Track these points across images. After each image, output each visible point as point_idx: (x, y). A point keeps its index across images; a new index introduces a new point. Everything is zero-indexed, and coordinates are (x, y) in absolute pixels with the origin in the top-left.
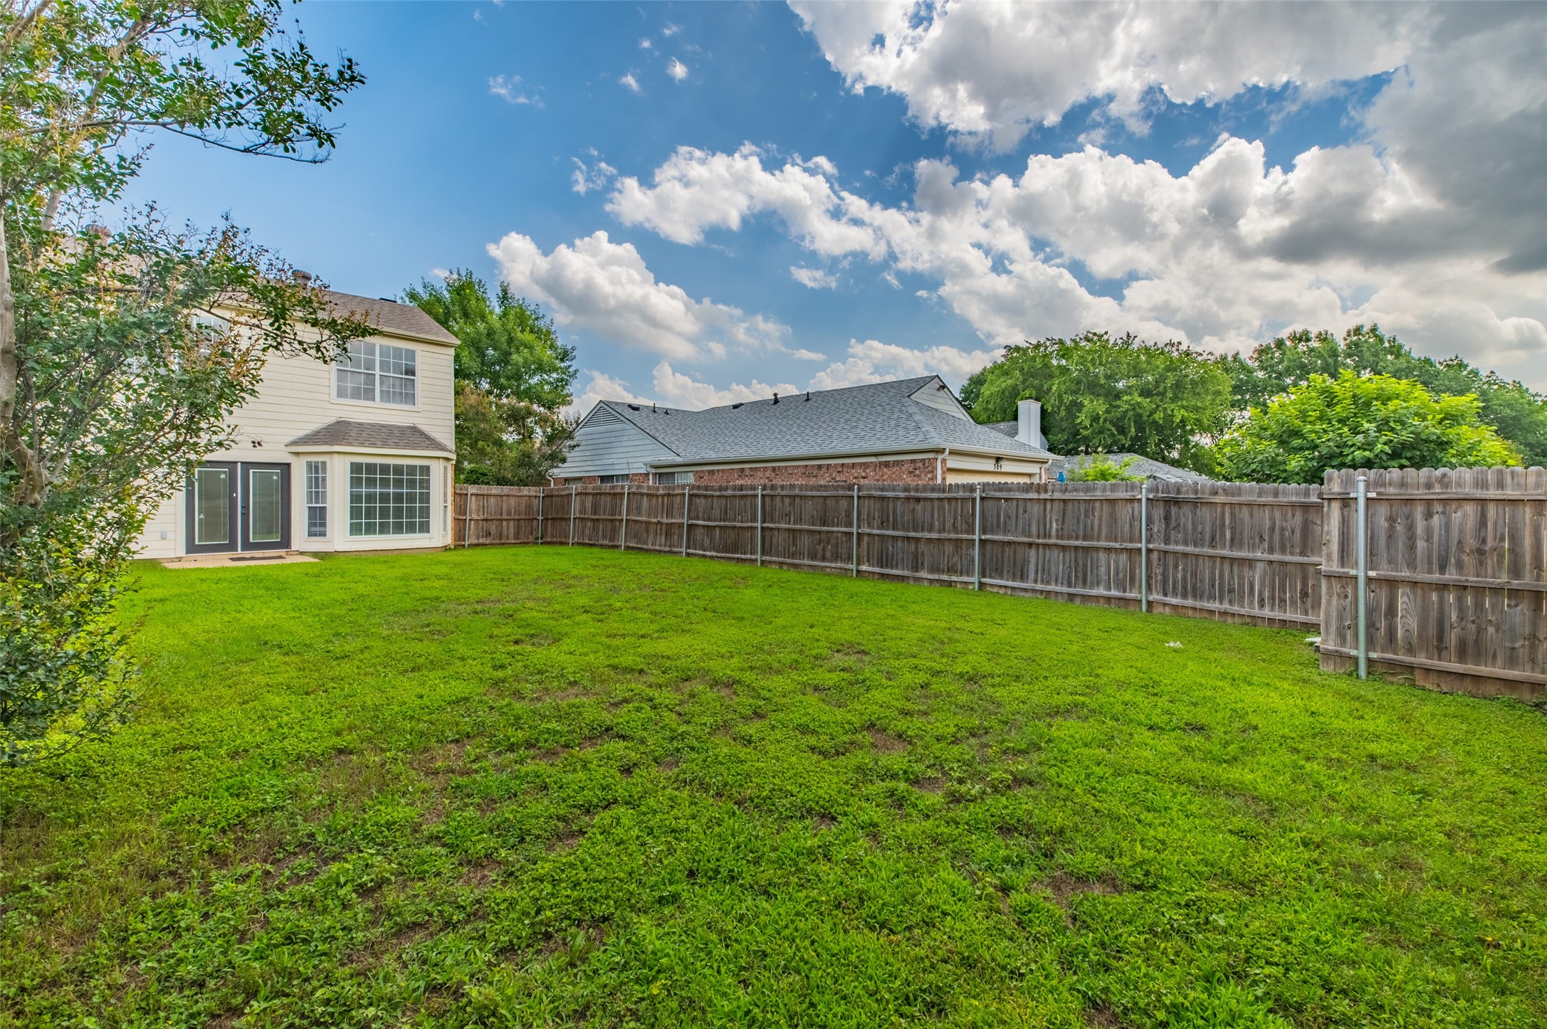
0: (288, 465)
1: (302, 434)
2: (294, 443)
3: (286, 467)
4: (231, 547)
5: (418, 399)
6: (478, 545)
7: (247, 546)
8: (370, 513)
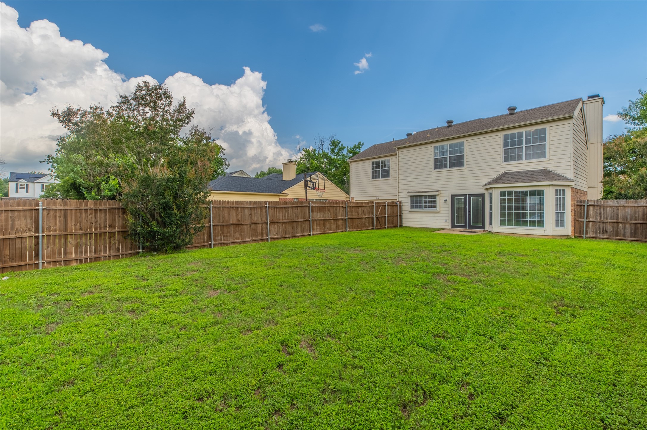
0: (484, 194)
1: (489, 180)
2: (485, 185)
3: (483, 195)
4: (465, 227)
5: (547, 154)
6: (596, 238)
7: (471, 227)
8: (510, 215)
